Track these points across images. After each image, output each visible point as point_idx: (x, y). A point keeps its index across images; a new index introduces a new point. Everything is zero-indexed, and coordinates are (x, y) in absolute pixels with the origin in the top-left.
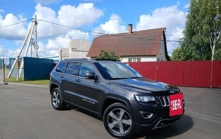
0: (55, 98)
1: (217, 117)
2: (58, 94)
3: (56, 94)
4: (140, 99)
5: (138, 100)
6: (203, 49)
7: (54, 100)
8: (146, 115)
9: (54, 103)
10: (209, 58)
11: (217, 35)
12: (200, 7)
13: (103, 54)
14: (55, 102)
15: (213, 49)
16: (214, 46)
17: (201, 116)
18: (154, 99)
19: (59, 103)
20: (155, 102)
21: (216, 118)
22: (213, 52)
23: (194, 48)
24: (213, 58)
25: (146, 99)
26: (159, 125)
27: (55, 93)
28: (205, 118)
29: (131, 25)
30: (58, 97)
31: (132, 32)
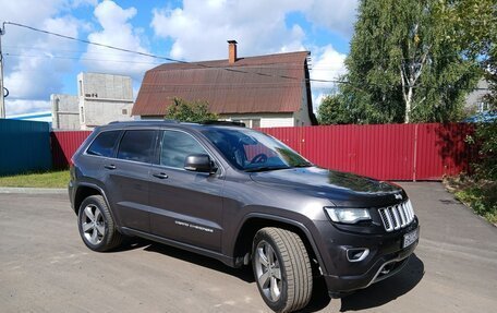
0: (89, 221)
1: (462, 244)
2: (98, 212)
3: (93, 210)
4: (338, 216)
5: (334, 219)
6: (387, 99)
7: (86, 226)
8: (353, 254)
9: (87, 236)
10: (399, 119)
11: (416, 69)
12: (382, 7)
13: (178, 108)
14: (91, 232)
15: (408, 98)
16: (410, 92)
17: (430, 244)
18: (366, 215)
19: (102, 233)
20: (370, 221)
21: (460, 247)
22: (408, 106)
23: (369, 96)
24: (407, 118)
25: (349, 216)
26: (381, 275)
27: (88, 209)
28: (442, 250)
29: (234, 42)
30: (101, 220)
31: (236, 60)
